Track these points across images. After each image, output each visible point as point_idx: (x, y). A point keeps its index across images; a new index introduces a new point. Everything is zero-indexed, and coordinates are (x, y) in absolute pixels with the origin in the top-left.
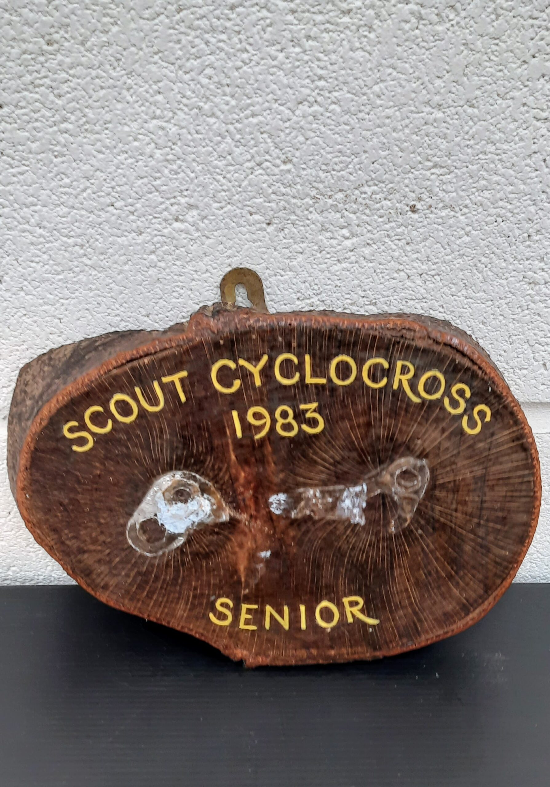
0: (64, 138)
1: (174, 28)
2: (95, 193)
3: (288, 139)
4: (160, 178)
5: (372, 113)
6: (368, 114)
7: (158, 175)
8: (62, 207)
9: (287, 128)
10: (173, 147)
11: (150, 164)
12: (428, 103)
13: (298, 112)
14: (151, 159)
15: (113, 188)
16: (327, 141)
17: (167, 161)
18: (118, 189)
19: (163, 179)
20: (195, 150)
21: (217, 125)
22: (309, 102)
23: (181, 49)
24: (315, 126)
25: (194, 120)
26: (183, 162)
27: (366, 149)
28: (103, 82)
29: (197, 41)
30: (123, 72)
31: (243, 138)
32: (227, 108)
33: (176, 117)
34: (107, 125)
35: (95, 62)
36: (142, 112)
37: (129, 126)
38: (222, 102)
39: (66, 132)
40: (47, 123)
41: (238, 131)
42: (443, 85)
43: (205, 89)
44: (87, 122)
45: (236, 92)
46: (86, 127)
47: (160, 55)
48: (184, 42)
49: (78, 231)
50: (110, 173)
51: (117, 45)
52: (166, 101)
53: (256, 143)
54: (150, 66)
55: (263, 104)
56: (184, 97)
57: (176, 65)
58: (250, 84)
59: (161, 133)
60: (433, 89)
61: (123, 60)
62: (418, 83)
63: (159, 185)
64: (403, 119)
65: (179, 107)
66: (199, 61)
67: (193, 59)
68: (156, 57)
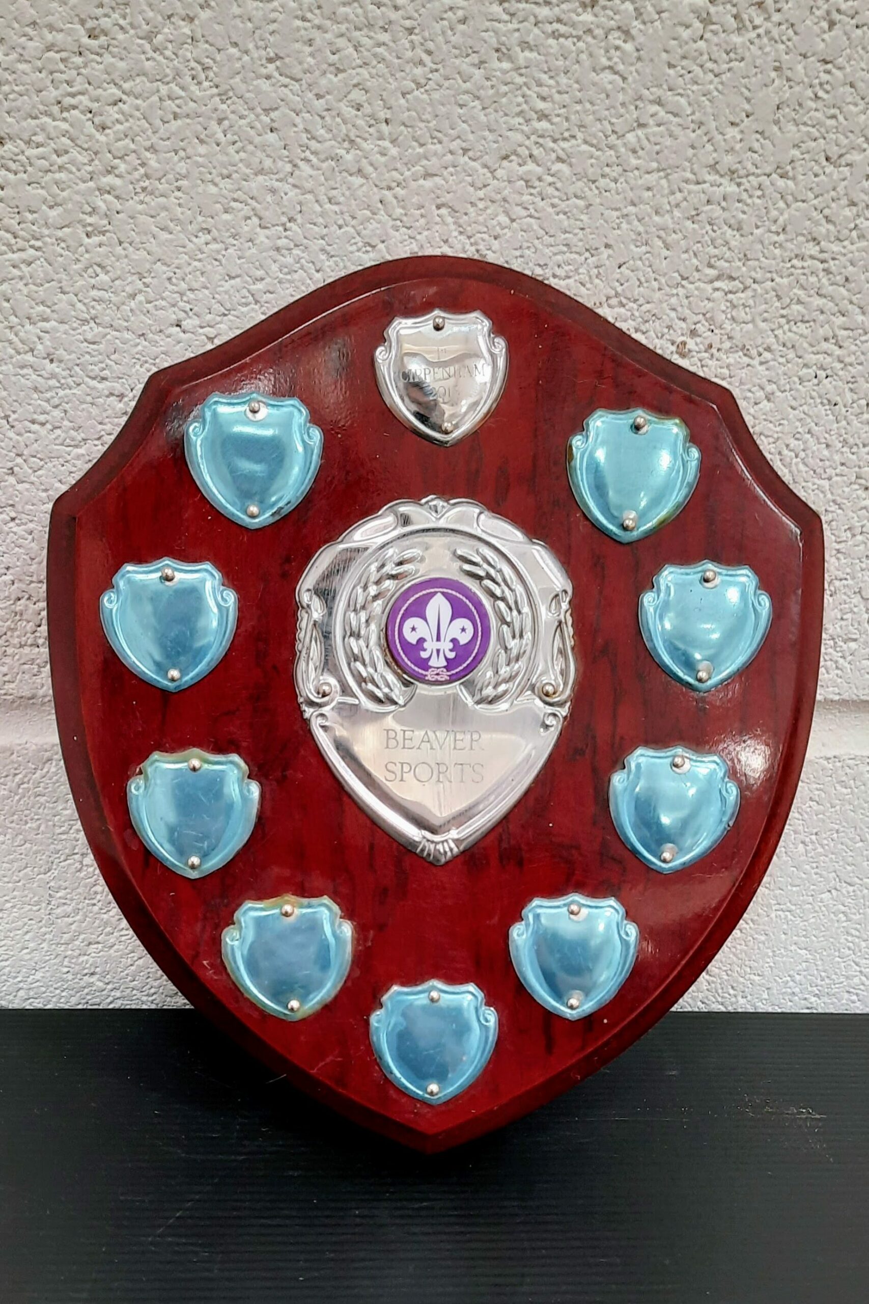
0: (105, 201)
1: (304, 19)
2: (150, 302)
3: (481, 219)
4: (262, 279)
5: (622, 180)
6: (616, 181)
7: (260, 273)
8: (92, 324)
9: (481, 199)
10: (288, 225)
11: (248, 253)
12: (713, 167)
13: (500, 173)
14: (250, 243)
15: (182, 294)
16: (545, 225)
17: (278, 249)
18: (191, 295)
19: (268, 280)
20: (325, 231)
21: (364, 188)
22: (518, 155)
23: (312, 55)
24: (526, 198)
25: (326, 180)
26: (303, 252)
27: (611, 242)
28: (179, 107)
29: (341, 42)
30: (215, 91)
31: (406, 215)
32: (383, 159)
33: (297, 173)
34: (180, 183)
35: (168, 71)
36: (241, 160)
37: (216, 185)
38: (376, 149)
39: (109, 193)
40: (78, 174)
41: (398, 202)
42: (739, 137)
43: (349, 126)
44: (147, 176)
45: (401, 134)
46: (147, 183)
47: (278, 63)
48: (318, 42)
49: (116, 367)
50: (178, 268)
51: (207, 42)
52: (282, 143)
53: (428, 223)
54: (259, 81)
55: (444, 155)
56: (313, 138)
57: (304, 82)
58: (423, 121)
59: (269, 198)
60: (723, 143)
61: (214, 68)
62: (698, 132)
63: (259, 290)
64: (673, 193)
65: (303, 155)
66: (341, 76)
67: (331, 73)
68: (271, 67)
